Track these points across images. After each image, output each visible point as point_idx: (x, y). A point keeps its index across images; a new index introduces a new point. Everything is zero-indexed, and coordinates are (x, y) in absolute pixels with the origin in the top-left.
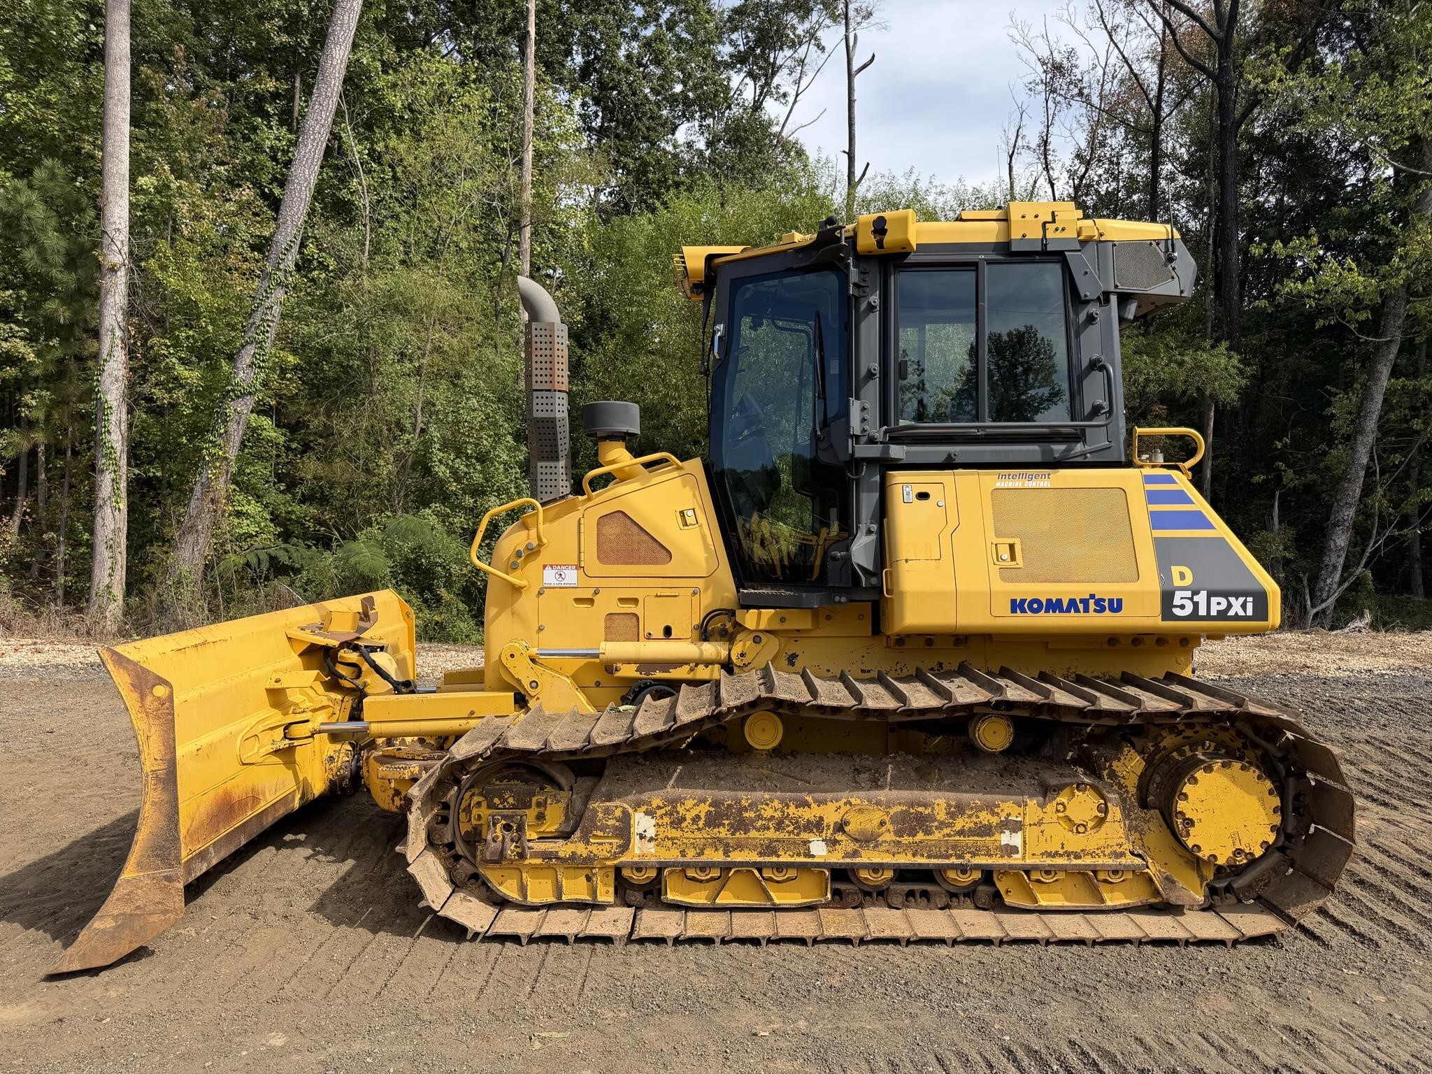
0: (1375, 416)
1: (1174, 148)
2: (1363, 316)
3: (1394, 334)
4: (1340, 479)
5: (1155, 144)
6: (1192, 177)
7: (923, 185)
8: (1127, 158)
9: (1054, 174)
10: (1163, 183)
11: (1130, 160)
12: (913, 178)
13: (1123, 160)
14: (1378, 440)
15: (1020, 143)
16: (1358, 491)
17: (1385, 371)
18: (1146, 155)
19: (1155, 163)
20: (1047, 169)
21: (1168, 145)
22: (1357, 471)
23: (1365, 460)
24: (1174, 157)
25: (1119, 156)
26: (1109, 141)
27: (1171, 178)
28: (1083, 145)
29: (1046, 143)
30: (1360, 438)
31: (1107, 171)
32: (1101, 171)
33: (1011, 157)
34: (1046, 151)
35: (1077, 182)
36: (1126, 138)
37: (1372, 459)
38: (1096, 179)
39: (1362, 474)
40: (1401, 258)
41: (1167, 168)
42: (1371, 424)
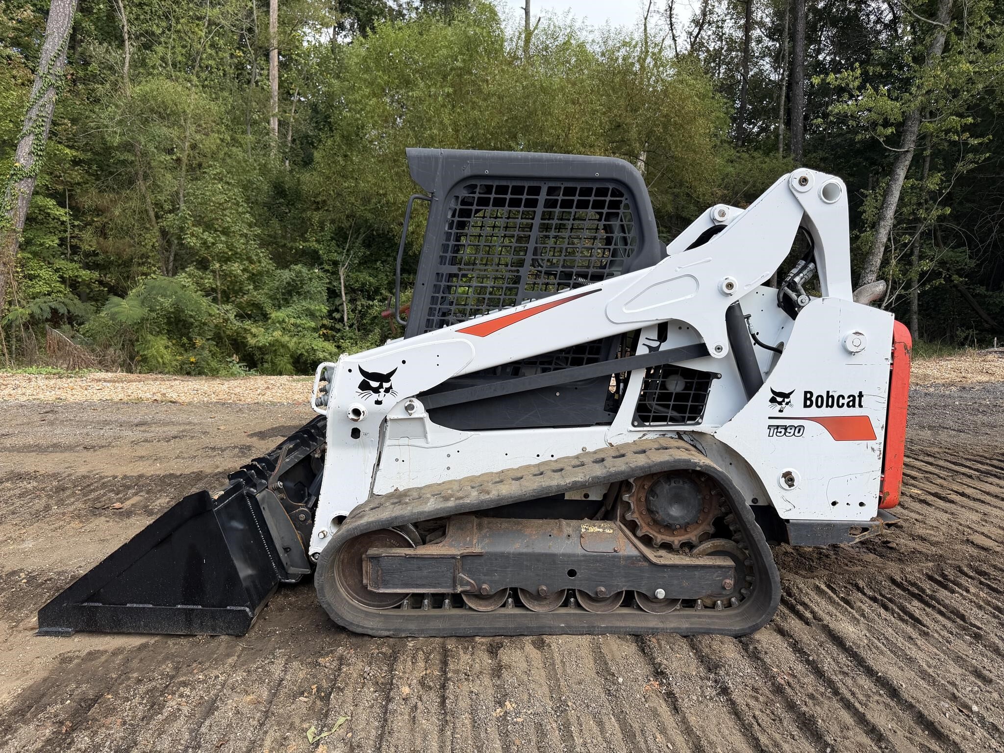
0: (893, 207)
1: (762, 18)
2: (890, 131)
3: (910, 145)
4: (868, 253)
5: (748, 13)
6: (773, 40)
7: (578, 25)
8: (729, 23)
9: (677, 33)
10: (753, 44)
11: (731, 25)
12: (570, 17)
13: (725, 25)
14: (895, 226)
15: (652, 9)
16: (879, 262)
17: (901, 173)
18: (742, 22)
19: (747, 28)
20: (672, 30)
21: (758, 15)
22: (879, 247)
23: (885, 240)
24: (761, 24)
25: (724, 21)
26: (716, 9)
27: (759, 41)
28: (698, 12)
29: (671, 8)
30: (882, 223)
31: (714, 33)
32: (710, 33)
33: (646, 19)
34: (671, 17)
35: (693, 40)
36: (728, 8)
37: (889, 239)
38: (707, 38)
39: (882, 249)
40: (918, 87)
41: (756, 33)
42: (890, 213)
